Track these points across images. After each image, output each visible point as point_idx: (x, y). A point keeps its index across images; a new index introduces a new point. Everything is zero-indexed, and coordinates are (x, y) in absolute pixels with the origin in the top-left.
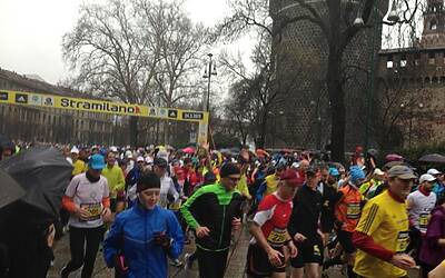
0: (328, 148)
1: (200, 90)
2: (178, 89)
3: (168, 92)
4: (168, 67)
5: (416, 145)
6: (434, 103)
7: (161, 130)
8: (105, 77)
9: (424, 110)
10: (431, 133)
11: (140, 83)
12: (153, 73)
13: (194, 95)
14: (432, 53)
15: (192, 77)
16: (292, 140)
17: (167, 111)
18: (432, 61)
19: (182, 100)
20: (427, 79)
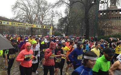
0: (85, 36)
1: (50, 21)
2: (44, 20)
3: (41, 21)
4: (41, 14)
5: (108, 35)
6: (113, 24)
7: (39, 31)
8: (24, 17)
9: (110, 26)
10: (112, 32)
11: (34, 19)
12: (37, 16)
13: (48, 22)
14: (112, 11)
15: (48, 17)
16: (75, 34)
17: (41, 26)
18: (112, 13)
20: (111, 18)
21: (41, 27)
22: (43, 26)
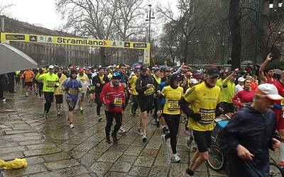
0: (229, 63)
1: (144, 29)
2: (130, 29)
3: (123, 31)
4: (123, 15)
7: (120, 55)
8: (83, 23)
11: (106, 26)
12: (113, 20)
13: (140, 33)
15: (139, 21)
16: (204, 58)
17: (123, 43)
19: (132, 36)
21: (123, 46)
22: (129, 44)
